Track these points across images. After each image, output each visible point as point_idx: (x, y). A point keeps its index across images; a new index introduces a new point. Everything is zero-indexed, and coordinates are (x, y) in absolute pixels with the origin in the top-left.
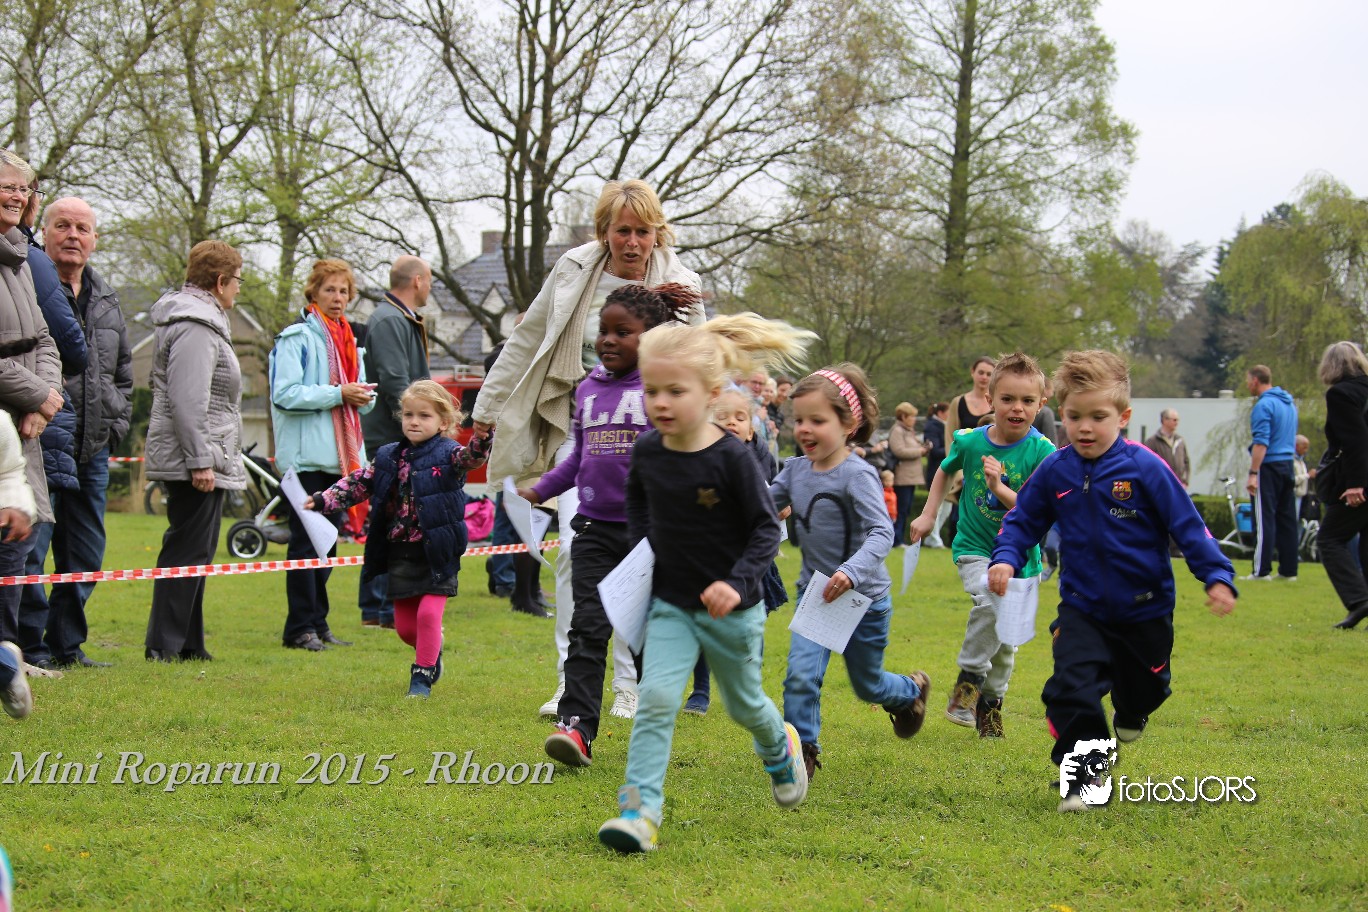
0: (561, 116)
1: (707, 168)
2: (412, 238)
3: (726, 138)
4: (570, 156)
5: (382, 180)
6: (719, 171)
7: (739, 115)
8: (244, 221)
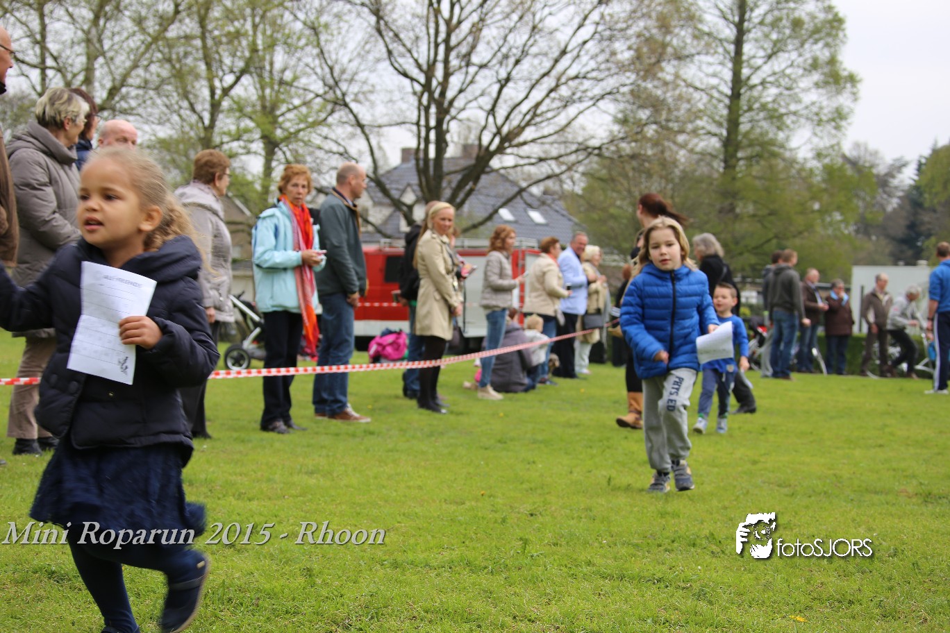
0: (457, 67)
1: (557, 104)
2: (353, 151)
3: (571, 83)
4: (462, 95)
5: (332, 111)
6: (565, 106)
7: (580, 67)
8: (238, 139)
